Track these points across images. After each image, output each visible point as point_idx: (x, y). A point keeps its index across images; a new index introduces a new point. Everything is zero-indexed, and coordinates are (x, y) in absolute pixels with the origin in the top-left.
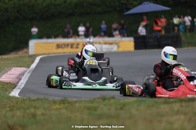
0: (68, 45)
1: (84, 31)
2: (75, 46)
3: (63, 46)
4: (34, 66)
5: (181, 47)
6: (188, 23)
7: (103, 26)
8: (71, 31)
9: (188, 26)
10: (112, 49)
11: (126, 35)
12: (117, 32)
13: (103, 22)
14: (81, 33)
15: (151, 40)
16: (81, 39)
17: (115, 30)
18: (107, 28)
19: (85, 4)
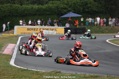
0: (33, 29)
1: (40, 23)
2: (36, 29)
3: (30, 29)
6: (90, 21)
9: (90, 23)
10: (54, 33)
11: (61, 25)
12: (56, 24)
13: (50, 19)
14: (39, 24)
17: (55, 23)
18: (51, 22)
19: (41, 10)
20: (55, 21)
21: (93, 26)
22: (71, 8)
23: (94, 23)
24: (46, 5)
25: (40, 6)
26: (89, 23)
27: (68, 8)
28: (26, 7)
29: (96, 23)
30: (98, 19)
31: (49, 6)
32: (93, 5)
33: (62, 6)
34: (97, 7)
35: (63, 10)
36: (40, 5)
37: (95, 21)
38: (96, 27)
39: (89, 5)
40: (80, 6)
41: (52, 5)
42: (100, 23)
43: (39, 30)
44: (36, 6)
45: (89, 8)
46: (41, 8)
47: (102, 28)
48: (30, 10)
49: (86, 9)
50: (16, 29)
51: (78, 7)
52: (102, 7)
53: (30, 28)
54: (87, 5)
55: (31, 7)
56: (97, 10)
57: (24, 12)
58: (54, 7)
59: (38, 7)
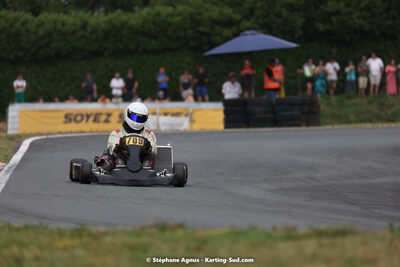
0: (88, 116)
2: (103, 118)
3: (79, 118)
4: (17, 157)
5: (319, 125)
6: (333, 76)
7: (162, 78)
8: (95, 87)
9: (332, 81)
10: (181, 125)
11: (207, 97)
12: (190, 91)
13: (162, 70)
14: (115, 92)
15: (258, 109)
16: (117, 103)
17: (186, 86)
18: (168, 83)
19: (124, 33)
20: (185, 78)
21: (350, 98)
22: (252, 20)
23: (357, 81)
24: (145, 11)
25: (119, 16)
26: (327, 81)
27: (240, 21)
28: (55, 22)
29: (362, 81)
30: (375, 65)
31: (158, 14)
32: (348, 5)
33: (214, 12)
34: (365, 13)
35: (218, 28)
36: (119, 11)
37: (357, 75)
38: (365, 101)
39: (330, 4)
40: (292, 8)
41: (170, 9)
42: (383, 83)
43: (114, 118)
44: (99, 18)
45: (334, 19)
46: (124, 25)
47: (394, 105)
48: (74, 32)
49: (317, 24)
50: (13, 117)
51: (285, 13)
52: (387, 11)
53: (75, 113)
54: (322, 7)
55: (78, 22)
56: (367, 27)
57: (48, 44)
58: (177, 19)
59: (110, 22)
